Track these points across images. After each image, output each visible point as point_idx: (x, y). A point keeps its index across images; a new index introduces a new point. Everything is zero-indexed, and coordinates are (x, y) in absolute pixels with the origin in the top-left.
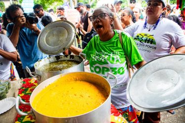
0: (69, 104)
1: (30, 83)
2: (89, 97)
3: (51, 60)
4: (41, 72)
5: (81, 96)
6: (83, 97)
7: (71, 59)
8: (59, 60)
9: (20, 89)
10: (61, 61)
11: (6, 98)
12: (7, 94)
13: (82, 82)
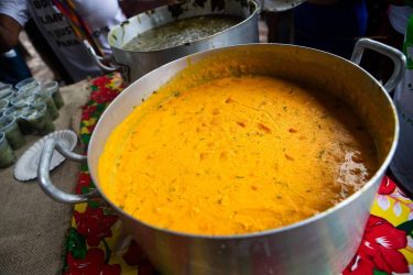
0: (223, 155)
1: (110, 89)
2: (291, 131)
3: (157, 20)
4: (128, 56)
5: (263, 127)
6: (267, 130)
7: (216, 12)
8: (181, 17)
9: (84, 108)
10: (186, 19)
11: (53, 131)
12: (55, 123)
13: (257, 79)
